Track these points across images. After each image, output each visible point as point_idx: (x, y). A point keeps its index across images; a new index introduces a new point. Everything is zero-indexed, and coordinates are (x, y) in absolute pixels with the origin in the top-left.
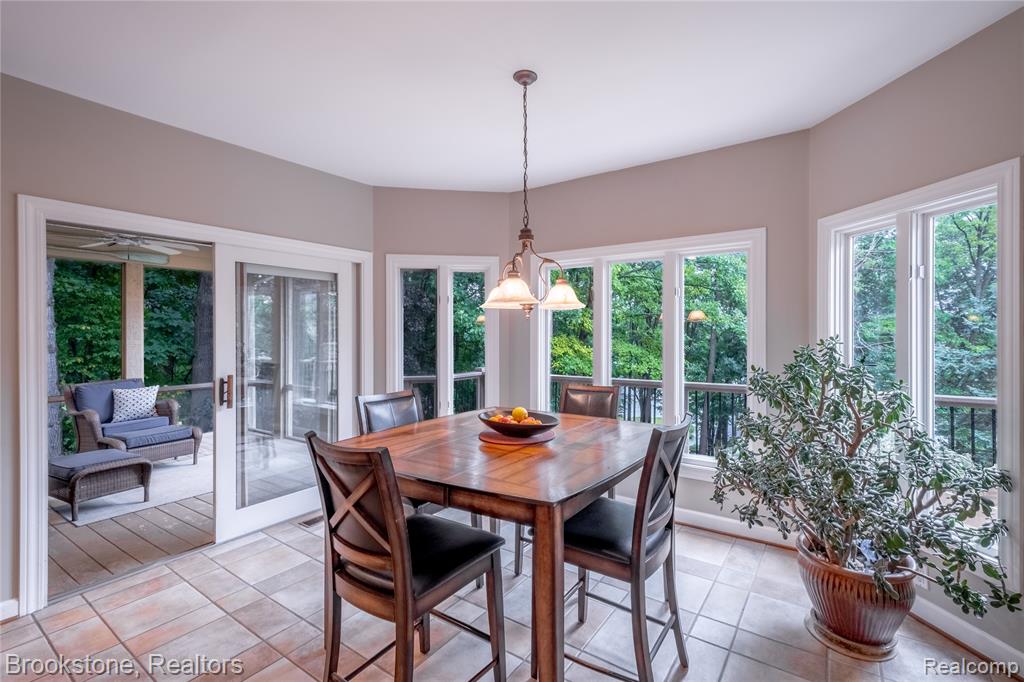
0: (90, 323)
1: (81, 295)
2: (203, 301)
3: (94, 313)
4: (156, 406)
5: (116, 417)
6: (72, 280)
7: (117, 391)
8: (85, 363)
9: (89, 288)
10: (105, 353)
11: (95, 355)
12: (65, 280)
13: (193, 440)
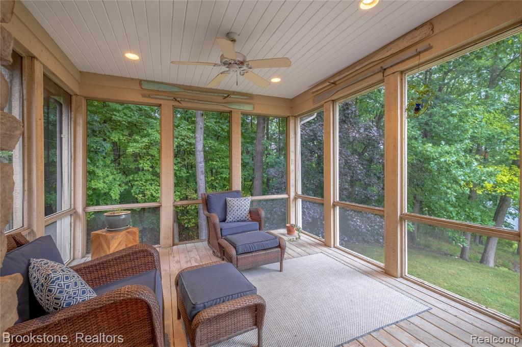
0: (217, 161)
1: (213, 147)
2: (258, 149)
3: (218, 156)
4: (250, 212)
5: (228, 219)
6: (211, 141)
7: (228, 199)
8: (215, 180)
9: (216, 144)
10: (222, 175)
11: (218, 176)
12: (208, 141)
13: (279, 249)
